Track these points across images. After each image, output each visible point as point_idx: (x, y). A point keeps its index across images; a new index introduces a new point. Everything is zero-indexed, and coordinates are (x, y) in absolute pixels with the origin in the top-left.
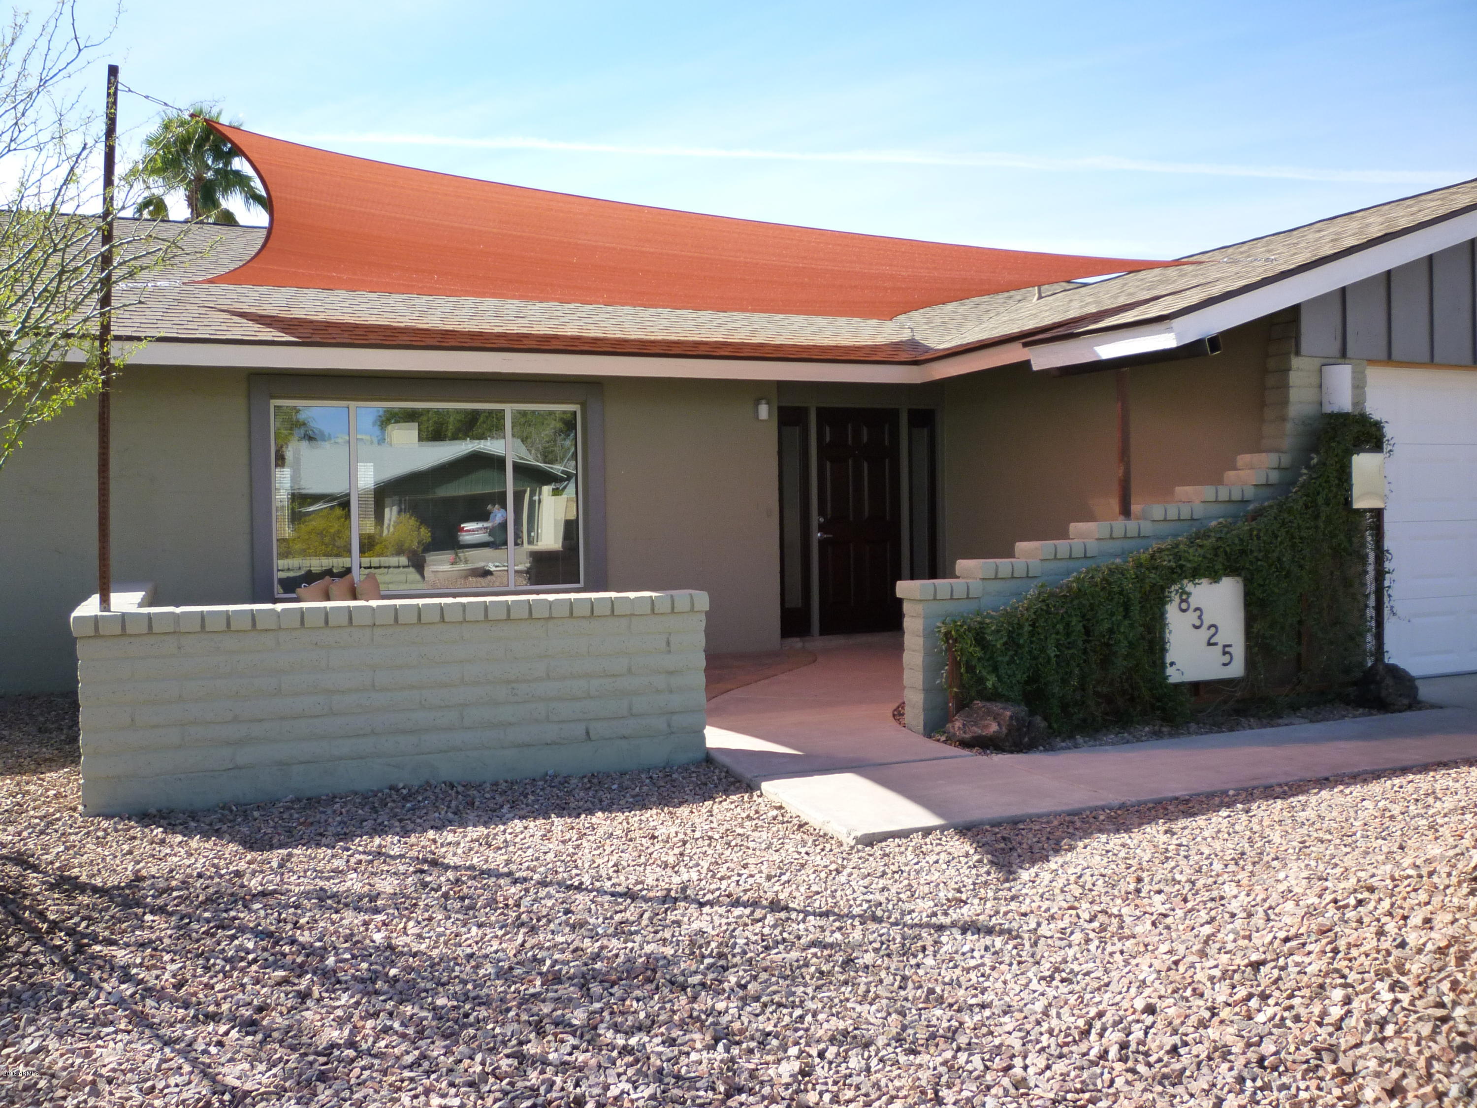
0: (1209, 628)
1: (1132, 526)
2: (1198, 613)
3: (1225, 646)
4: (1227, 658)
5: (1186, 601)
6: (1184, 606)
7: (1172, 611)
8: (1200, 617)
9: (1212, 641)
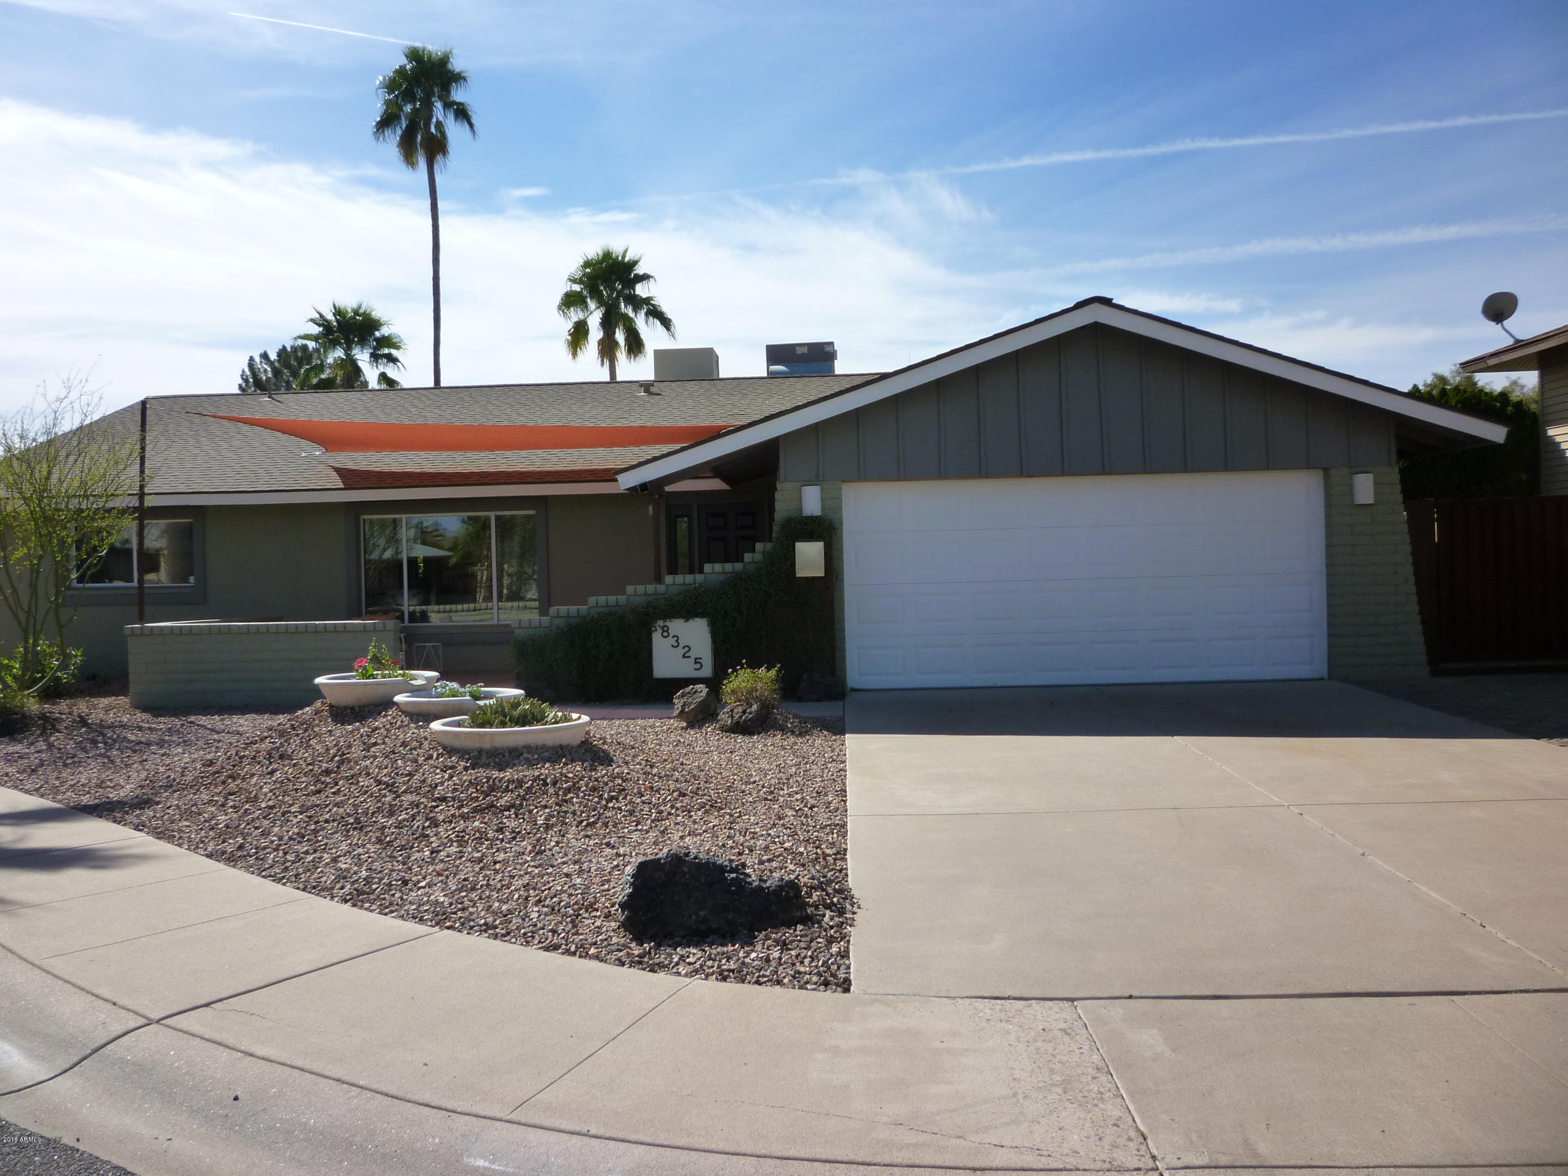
0: (684, 648)
1: (661, 588)
2: (676, 638)
3: (696, 659)
4: (698, 666)
5: (667, 631)
6: (665, 634)
7: (657, 637)
8: (677, 641)
9: (686, 655)
